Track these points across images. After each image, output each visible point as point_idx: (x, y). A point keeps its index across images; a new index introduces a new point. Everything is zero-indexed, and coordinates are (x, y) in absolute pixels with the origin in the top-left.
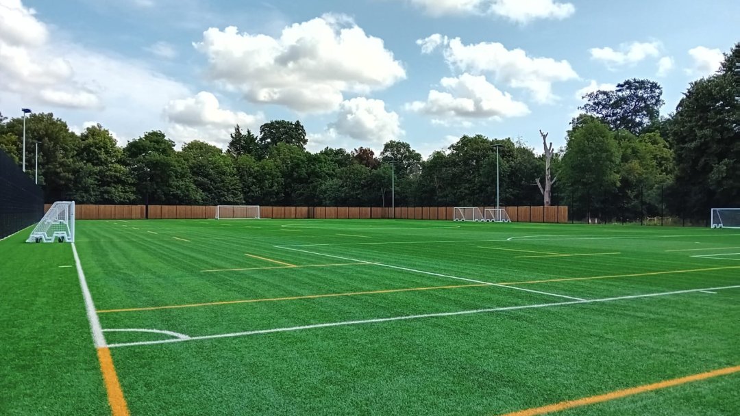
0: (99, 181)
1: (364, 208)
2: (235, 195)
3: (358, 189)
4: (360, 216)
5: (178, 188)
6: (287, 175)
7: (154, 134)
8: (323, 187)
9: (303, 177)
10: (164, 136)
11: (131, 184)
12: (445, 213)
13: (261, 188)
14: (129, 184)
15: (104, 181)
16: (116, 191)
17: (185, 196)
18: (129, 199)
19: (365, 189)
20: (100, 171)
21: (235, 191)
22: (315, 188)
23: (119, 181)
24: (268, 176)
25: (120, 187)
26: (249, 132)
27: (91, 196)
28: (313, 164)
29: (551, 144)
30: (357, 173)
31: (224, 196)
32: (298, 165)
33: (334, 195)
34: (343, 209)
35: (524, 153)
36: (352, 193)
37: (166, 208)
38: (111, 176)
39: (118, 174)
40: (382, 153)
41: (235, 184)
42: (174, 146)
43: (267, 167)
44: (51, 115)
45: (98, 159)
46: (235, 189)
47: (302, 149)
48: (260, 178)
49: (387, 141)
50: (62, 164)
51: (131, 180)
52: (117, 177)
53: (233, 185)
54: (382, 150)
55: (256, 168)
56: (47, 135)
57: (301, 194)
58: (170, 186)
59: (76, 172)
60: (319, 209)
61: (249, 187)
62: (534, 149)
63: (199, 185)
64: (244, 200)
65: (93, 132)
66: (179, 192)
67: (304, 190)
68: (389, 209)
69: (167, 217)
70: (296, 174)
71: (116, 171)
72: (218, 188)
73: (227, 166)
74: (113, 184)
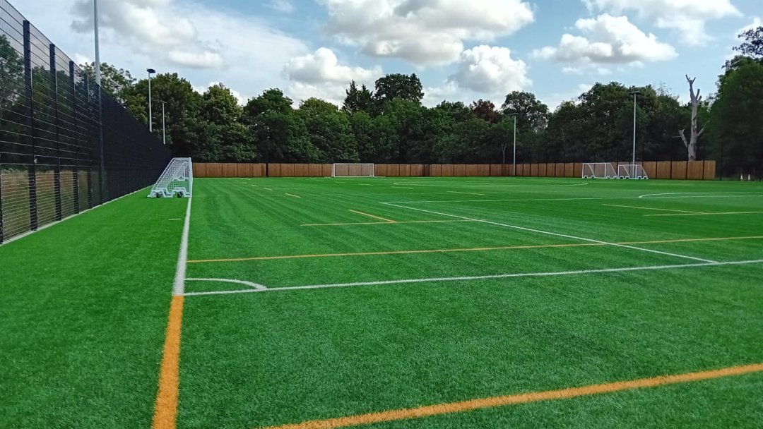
0: (222, 139)
1: (482, 165)
2: (351, 153)
3: (476, 144)
4: (480, 174)
5: (296, 146)
6: (402, 131)
7: (272, 92)
8: (440, 143)
9: (418, 133)
10: (282, 94)
11: (252, 143)
12: (572, 170)
13: (376, 146)
14: (249, 143)
15: (227, 140)
16: (239, 150)
17: (303, 154)
18: (250, 157)
19: (485, 144)
20: (223, 130)
21: (350, 149)
22: (430, 145)
23: (241, 140)
24: (383, 133)
25: (242, 146)
26: (364, 87)
27: (215, 155)
28: (429, 120)
29: (699, 90)
30: (476, 128)
31: (339, 154)
32: (413, 121)
33: (450, 152)
34: (459, 167)
35: (667, 101)
36: (469, 149)
37: (285, 166)
38: (233, 135)
39: (240, 133)
40: (504, 106)
41: (351, 142)
42: (291, 104)
43: (381, 124)
44: (175, 75)
45: (221, 118)
46: (351, 147)
47: (418, 103)
48: (374, 136)
49: (510, 92)
50: (187, 123)
51: (251, 139)
52: (238, 136)
53: (349, 143)
54: (504, 102)
55: (371, 125)
56: (173, 95)
57: (416, 152)
58: (288, 144)
59: (200, 130)
60: (434, 167)
61: (364, 145)
62: (678, 97)
63: (316, 143)
64: (359, 158)
65: (215, 91)
66: (297, 150)
67: (419, 147)
68: (510, 165)
69: (286, 175)
70: (411, 130)
71: (237, 130)
72: (334, 146)
73: (343, 123)
74: (234, 143)
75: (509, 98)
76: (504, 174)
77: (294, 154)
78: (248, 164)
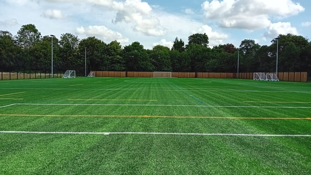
0: (110, 62)
1: (223, 73)
3: (223, 64)
4: (228, 77)
5: (142, 64)
6: (193, 58)
7: (135, 43)
8: (208, 63)
9: (199, 59)
10: (139, 44)
13: (180, 64)
14: (122, 63)
15: (113, 62)
16: (117, 66)
17: (146, 68)
18: (122, 69)
19: (227, 64)
20: (111, 58)
21: (168, 66)
24: (183, 59)
26: (181, 40)
27: (107, 68)
28: (205, 53)
30: (222, 56)
31: (163, 68)
32: (198, 54)
33: (212, 67)
34: (212, 74)
36: (220, 66)
37: (135, 73)
38: (115, 60)
39: (118, 59)
40: (240, 46)
41: (169, 63)
42: (143, 47)
43: (183, 55)
44: (94, 37)
45: (112, 54)
47: (206, 46)
48: (180, 60)
49: (243, 40)
50: (96, 56)
51: (123, 62)
53: (168, 63)
54: (240, 44)
55: (179, 56)
56: (90, 45)
57: (198, 67)
58: (139, 64)
59: (102, 59)
61: (175, 64)
63: (153, 63)
64: (172, 69)
65: (112, 43)
66: (143, 66)
67: (200, 65)
68: (236, 73)
69: (136, 76)
70: (196, 58)
71: (117, 58)
72: (161, 65)
73: (166, 55)
74: (116, 63)
75: (243, 42)
76: (234, 77)
77: (142, 68)
78: (119, 72)
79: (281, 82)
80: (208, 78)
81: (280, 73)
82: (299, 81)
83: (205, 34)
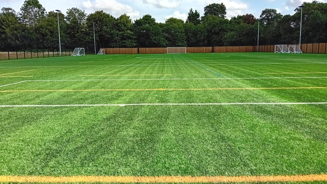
0: (121, 38)
1: (242, 47)
2: (182, 42)
3: (242, 36)
5: (155, 40)
6: (209, 31)
7: (146, 16)
8: (226, 36)
9: (216, 31)
10: (151, 17)
11: (135, 39)
13: (196, 38)
14: (133, 39)
15: (123, 38)
16: (128, 42)
17: (158, 43)
18: (133, 45)
19: (246, 36)
20: (122, 34)
21: (183, 40)
22: (221, 38)
23: (129, 38)
24: (199, 32)
25: (130, 40)
26: (196, 11)
27: (118, 44)
28: (223, 25)
30: (241, 28)
31: (177, 43)
32: (215, 26)
33: (230, 40)
36: (238, 39)
37: (147, 49)
38: (126, 36)
40: (261, 16)
41: (183, 37)
42: (155, 21)
43: (199, 28)
44: (102, 11)
45: (122, 29)
46: (183, 39)
48: (195, 34)
49: (264, 9)
50: (105, 31)
51: (134, 37)
52: (128, 36)
53: (182, 37)
54: (261, 14)
55: (194, 29)
56: (99, 20)
57: (216, 40)
58: (151, 39)
59: (111, 34)
60: (216, 48)
61: (189, 38)
63: (166, 38)
64: (186, 44)
65: (122, 17)
66: (155, 42)
67: (217, 38)
68: (256, 46)
69: (148, 53)
70: (213, 30)
71: (128, 34)
72: (175, 39)
73: (180, 28)
74: (127, 39)
75: (264, 12)
76: (254, 51)
77: (154, 43)
78: (130, 49)
79: (304, 54)
80: (225, 52)
81: (303, 45)
82: (324, 52)
83: (222, 3)
